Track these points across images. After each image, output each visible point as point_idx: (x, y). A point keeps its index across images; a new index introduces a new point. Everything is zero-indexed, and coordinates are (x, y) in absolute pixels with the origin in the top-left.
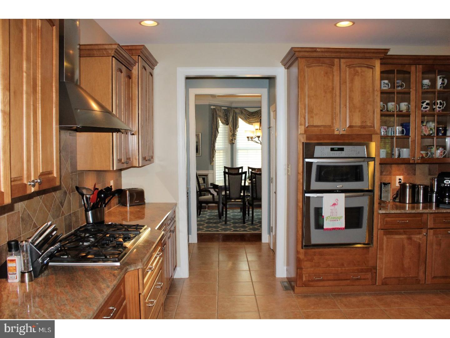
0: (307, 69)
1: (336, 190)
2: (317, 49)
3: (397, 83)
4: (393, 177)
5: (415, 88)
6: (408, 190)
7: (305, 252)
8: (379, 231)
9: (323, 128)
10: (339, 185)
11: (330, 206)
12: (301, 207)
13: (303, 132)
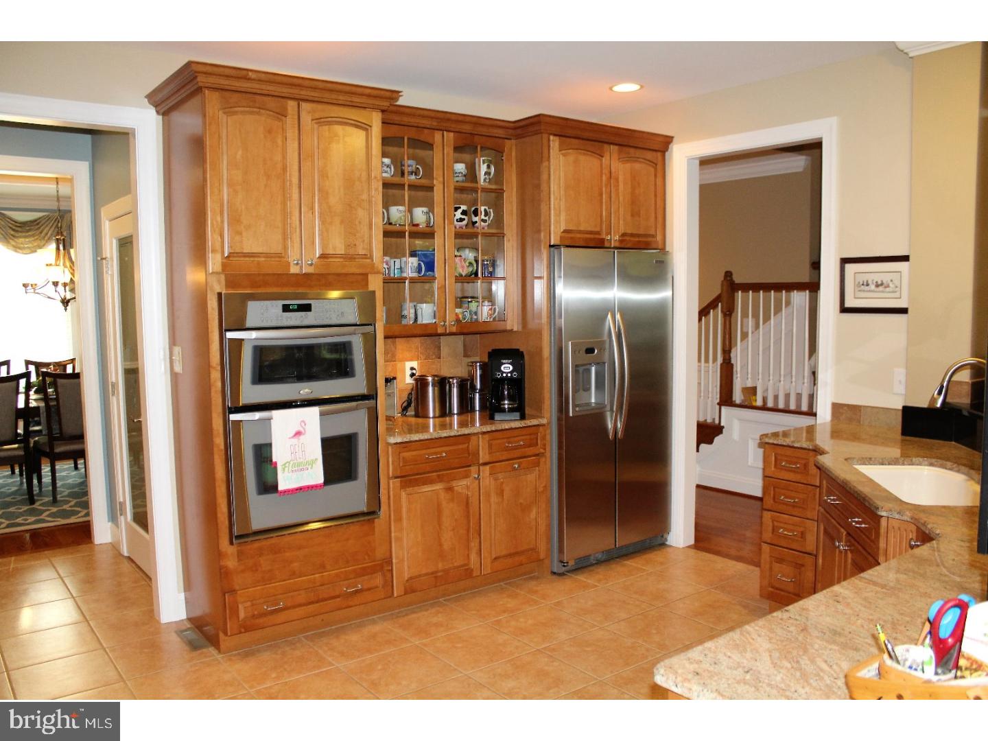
0: (225, 116)
1: (296, 401)
2: (250, 74)
3: (409, 166)
4: (399, 365)
5: (441, 179)
6: (430, 389)
7: (238, 551)
8: (391, 481)
9: (263, 259)
10: (305, 390)
11: (290, 438)
12: (222, 447)
13: (218, 268)
